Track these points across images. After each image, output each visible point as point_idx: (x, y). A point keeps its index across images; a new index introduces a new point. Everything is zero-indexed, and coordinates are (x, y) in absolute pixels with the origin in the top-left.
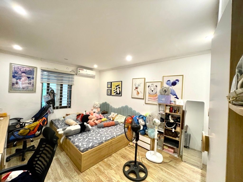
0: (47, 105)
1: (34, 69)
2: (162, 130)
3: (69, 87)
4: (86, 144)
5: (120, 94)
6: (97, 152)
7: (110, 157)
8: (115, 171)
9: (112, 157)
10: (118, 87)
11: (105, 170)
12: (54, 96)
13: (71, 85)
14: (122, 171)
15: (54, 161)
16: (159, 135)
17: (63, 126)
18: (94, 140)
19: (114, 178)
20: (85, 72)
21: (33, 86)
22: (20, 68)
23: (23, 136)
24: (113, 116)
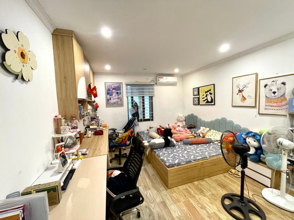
0: (133, 117)
1: (120, 84)
3: (150, 98)
4: (171, 160)
6: (185, 171)
7: (202, 182)
8: (209, 199)
9: (204, 181)
11: (195, 195)
12: (138, 109)
13: (152, 96)
14: (220, 203)
16: (291, 166)
17: (148, 138)
18: (181, 157)
19: (208, 207)
20: (165, 80)
21: (121, 100)
22: (111, 85)
23: (119, 144)
24: (203, 132)
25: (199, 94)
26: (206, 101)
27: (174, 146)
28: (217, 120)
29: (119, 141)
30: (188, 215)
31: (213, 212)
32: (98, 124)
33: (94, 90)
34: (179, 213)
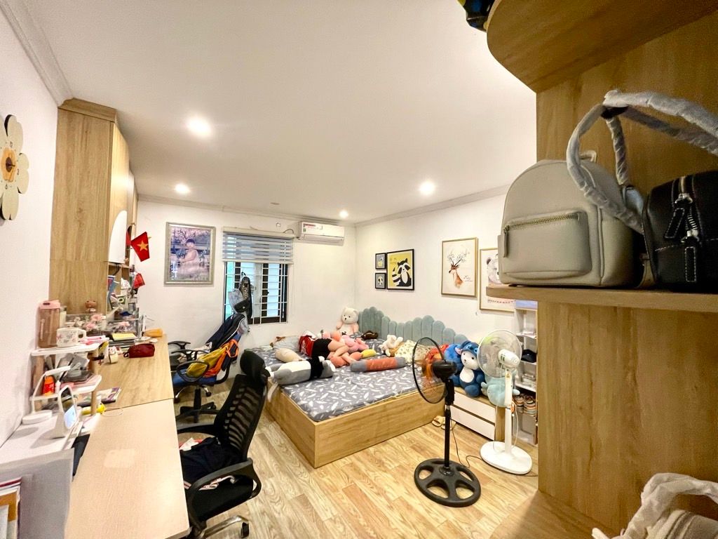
0: (236, 313)
1: (209, 231)
2: (530, 386)
3: (282, 269)
4: (323, 404)
5: (409, 284)
6: (351, 425)
7: (383, 445)
8: (394, 476)
9: (388, 445)
10: (403, 266)
11: (368, 472)
12: (250, 293)
13: (287, 265)
14: (413, 478)
15: (256, 440)
16: (522, 398)
17: (271, 363)
18: (343, 397)
19: (390, 490)
20: (319, 230)
21: (208, 269)
22: (183, 231)
23: (197, 378)
24: (392, 346)
25: (386, 267)
26: (400, 281)
27: (330, 376)
28: (417, 321)
29: (198, 371)
30: (352, 512)
31: (397, 497)
32: (137, 328)
33: (142, 242)
34: (333, 512)
